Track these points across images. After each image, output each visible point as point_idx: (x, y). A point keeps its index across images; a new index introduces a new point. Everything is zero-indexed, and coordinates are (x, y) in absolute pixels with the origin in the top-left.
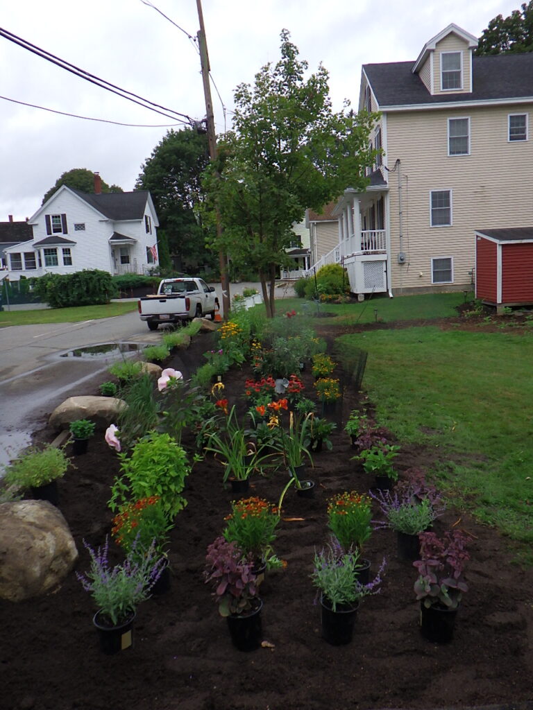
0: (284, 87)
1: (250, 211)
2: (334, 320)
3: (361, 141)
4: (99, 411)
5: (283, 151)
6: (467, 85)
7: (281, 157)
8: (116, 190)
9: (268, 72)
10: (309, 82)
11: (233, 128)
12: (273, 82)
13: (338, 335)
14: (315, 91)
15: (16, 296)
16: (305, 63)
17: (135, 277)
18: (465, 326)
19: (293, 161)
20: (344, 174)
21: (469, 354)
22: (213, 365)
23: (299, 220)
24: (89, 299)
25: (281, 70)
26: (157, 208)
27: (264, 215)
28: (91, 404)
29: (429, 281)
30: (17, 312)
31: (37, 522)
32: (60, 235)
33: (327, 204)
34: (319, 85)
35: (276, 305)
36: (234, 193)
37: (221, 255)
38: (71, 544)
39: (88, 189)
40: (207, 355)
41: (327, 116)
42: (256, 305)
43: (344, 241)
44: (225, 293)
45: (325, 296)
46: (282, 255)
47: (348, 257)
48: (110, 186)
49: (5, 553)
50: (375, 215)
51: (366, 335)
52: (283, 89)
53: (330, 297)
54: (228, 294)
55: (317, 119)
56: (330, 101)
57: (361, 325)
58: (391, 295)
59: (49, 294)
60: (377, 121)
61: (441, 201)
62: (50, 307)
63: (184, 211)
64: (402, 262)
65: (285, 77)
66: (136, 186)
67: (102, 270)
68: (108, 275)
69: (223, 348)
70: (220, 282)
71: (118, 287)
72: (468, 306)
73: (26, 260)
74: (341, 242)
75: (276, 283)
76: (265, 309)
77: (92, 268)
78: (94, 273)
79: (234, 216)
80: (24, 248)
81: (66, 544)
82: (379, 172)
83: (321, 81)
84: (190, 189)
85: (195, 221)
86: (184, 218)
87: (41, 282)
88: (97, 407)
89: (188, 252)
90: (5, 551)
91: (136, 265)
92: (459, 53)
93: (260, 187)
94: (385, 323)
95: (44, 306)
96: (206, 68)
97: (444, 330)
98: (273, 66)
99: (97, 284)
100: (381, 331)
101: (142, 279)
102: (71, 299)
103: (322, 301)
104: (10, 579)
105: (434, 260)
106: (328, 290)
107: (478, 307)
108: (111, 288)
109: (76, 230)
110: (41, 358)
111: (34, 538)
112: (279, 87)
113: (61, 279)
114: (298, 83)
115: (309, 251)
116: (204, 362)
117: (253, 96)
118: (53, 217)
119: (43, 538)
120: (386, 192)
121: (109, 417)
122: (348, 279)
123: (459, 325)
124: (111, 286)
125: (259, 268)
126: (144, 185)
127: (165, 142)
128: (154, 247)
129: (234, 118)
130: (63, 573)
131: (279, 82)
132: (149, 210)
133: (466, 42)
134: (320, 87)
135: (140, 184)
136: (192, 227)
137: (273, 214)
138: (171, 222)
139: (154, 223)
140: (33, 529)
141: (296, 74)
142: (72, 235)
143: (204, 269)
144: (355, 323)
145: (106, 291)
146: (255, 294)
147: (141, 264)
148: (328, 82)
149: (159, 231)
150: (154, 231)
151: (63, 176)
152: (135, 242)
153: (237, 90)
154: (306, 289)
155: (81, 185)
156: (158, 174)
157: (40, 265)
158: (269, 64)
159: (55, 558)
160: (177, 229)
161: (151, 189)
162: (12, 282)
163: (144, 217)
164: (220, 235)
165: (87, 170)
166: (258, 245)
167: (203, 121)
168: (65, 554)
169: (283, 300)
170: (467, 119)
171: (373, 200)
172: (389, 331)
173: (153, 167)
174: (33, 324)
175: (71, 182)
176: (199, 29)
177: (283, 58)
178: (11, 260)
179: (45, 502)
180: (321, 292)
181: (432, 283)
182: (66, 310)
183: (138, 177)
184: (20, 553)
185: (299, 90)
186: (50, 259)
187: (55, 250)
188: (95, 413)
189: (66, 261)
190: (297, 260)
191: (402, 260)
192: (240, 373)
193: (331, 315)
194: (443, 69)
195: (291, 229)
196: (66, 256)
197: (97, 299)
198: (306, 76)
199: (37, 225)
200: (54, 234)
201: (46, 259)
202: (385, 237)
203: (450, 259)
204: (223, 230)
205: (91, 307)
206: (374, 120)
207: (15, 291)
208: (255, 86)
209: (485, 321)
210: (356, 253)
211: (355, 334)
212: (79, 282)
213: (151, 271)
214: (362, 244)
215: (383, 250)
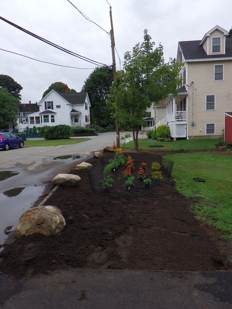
0: (145, 53)
1: (129, 103)
2: (162, 149)
3: (176, 75)
4: (70, 179)
5: (144, 78)
6: (223, 51)
7: (143, 81)
8: (73, 91)
9: (138, 46)
10: (155, 50)
11: (123, 69)
12: (140, 50)
13: (164, 155)
14: (158, 54)
15: (31, 135)
16: (154, 43)
17: (80, 128)
18: (219, 153)
19: (147, 82)
20: (169, 88)
21: (218, 164)
22: (112, 164)
23: (149, 107)
24: (61, 136)
25: (144, 46)
26: (90, 99)
27: (135, 105)
28: (67, 177)
29: (205, 133)
30: (32, 141)
31: (54, 212)
32: (50, 110)
33: (161, 100)
34: (159, 52)
35: (139, 141)
36: (123, 95)
37: (116, 120)
38: (64, 220)
39: (62, 90)
40: (110, 161)
41: (162, 64)
42: (131, 141)
43: (169, 115)
44: (118, 136)
45: (160, 138)
46: (141, 121)
47: (170, 122)
48: (71, 89)
49: (44, 220)
50: (182, 105)
51: (176, 155)
52: (144, 53)
53: (162, 139)
54: (119, 136)
55: (158, 66)
56: (164, 58)
57: (174, 151)
58: (188, 139)
59: (45, 134)
60: (183, 66)
61: (210, 100)
62: (45, 140)
63: (101, 101)
64: (193, 125)
65: (145, 48)
66: (82, 90)
67: (67, 125)
68: (69, 127)
69: (116, 158)
70: (116, 131)
71: (73, 132)
72: (221, 144)
73: (36, 119)
74: (167, 116)
75: (139, 132)
76: (134, 143)
77: (63, 124)
78: (64, 126)
79: (123, 105)
80: (35, 115)
81: (63, 220)
82: (184, 86)
83: (160, 50)
84: (104, 92)
85: (106, 105)
86: (102, 104)
87: (42, 129)
88: (69, 178)
89: (103, 118)
90: (44, 219)
91: (80, 123)
92: (220, 38)
93: (133, 93)
94: (184, 151)
95: (43, 139)
96: (113, 45)
97: (209, 154)
98: (141, 44)
99: (65, 131)
100: (183, 154)
101: (83, 129)
102: (54, 136)
103: (158, 140)
104: (46, 228)
105: (207, 124)
106: (161, 136)
107: (225, 145)
108: (70, 132)
109: (57, 108)
110: (44, 160)
111: (53, 216)
112: (143, 52)
113: (50, 128)
114: (151, 51)
115: (154, 118)
116: (109, 163)
117: (132, 56)
118: (48, 102)
119: (56, 217)
120: (187, 95)
121: (73, 181)
122: (170, 131)
123: (216, 152)
124: (71, 132)
125: (132, 126)
126: (85, 90)
127: (95, 72)
128: (89, 115)
129: (124, 65)
130: (61, 229)
131: (143, 50)
132: (87, 100)
133: (223, 33)
134: (160, 53)
135: (84, 89)
136: (105, 108)
137: (139, 104)
138: (96, 105)
139: (89, 106)
140: (52, 214)
141: (150, 47)
142: (55, 110)
143: (109, 125)
144: (171, 150)
145: (68, 134)
146: (130, 136)
147: (83, 123)
148: (163, 51)
149: (91, 109)
150: (89, 109)
151: (52, 85)
152: (81, 113)
153: (125, 54)
154: (152, 135)
155: (59, 89)
156: (91, 85)
157: (42, 122)
158: (139, 43)
159: (59, 224)
160: (98, 108)
161: (88, 91)
162: (30, 129)
163: (85, 104)
164: (116, 112)
165: (62, 82)
166: (132, 117)
167: (111, 66)
168: (62, 223)
169: (142, 140)
170: (223, 65)
171: (181, 98)
172: (186, 154)
173: (90, 82)
174: (39, 146)
175: (55, 87)
176: (111, 29)
177: (145, 41)
178: (30, 120)
179: (55, 207)
180: (158, 137)
181: (206, 134)
182: (52, 141)
183: (83, 86)
184: (49, 220)
185: (151, 54)
186: (46, 119)
187: (48, 116)
188: (68, 180)
189: (52, 120)
190: (149, 122)
191: (193, 124)
192: (122, 168)
193: (161, 146)
194: (213, 44)
195: (146, 111)
196: (52, 118)
197: (65, 137)
198: (154, 48)
199: (41, 105)
200: (48, 109)
201: (44, 119)
202: (186, 114)
203: (214, 124)
204: (118, 110)
205: (62, 140)
206: (182, 66)
207: (31, 132)
208: (133, 52)
209: (228, 151)
210: (173, 120)
211: (171, 155)
212: (58, 129)
213: (87, 126)
214: (176, 117)
215: (185, 119)
